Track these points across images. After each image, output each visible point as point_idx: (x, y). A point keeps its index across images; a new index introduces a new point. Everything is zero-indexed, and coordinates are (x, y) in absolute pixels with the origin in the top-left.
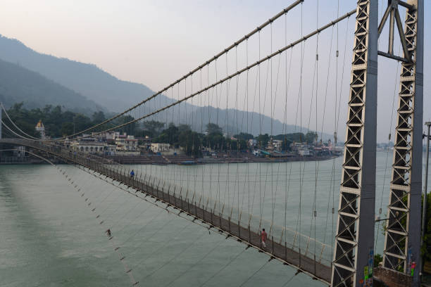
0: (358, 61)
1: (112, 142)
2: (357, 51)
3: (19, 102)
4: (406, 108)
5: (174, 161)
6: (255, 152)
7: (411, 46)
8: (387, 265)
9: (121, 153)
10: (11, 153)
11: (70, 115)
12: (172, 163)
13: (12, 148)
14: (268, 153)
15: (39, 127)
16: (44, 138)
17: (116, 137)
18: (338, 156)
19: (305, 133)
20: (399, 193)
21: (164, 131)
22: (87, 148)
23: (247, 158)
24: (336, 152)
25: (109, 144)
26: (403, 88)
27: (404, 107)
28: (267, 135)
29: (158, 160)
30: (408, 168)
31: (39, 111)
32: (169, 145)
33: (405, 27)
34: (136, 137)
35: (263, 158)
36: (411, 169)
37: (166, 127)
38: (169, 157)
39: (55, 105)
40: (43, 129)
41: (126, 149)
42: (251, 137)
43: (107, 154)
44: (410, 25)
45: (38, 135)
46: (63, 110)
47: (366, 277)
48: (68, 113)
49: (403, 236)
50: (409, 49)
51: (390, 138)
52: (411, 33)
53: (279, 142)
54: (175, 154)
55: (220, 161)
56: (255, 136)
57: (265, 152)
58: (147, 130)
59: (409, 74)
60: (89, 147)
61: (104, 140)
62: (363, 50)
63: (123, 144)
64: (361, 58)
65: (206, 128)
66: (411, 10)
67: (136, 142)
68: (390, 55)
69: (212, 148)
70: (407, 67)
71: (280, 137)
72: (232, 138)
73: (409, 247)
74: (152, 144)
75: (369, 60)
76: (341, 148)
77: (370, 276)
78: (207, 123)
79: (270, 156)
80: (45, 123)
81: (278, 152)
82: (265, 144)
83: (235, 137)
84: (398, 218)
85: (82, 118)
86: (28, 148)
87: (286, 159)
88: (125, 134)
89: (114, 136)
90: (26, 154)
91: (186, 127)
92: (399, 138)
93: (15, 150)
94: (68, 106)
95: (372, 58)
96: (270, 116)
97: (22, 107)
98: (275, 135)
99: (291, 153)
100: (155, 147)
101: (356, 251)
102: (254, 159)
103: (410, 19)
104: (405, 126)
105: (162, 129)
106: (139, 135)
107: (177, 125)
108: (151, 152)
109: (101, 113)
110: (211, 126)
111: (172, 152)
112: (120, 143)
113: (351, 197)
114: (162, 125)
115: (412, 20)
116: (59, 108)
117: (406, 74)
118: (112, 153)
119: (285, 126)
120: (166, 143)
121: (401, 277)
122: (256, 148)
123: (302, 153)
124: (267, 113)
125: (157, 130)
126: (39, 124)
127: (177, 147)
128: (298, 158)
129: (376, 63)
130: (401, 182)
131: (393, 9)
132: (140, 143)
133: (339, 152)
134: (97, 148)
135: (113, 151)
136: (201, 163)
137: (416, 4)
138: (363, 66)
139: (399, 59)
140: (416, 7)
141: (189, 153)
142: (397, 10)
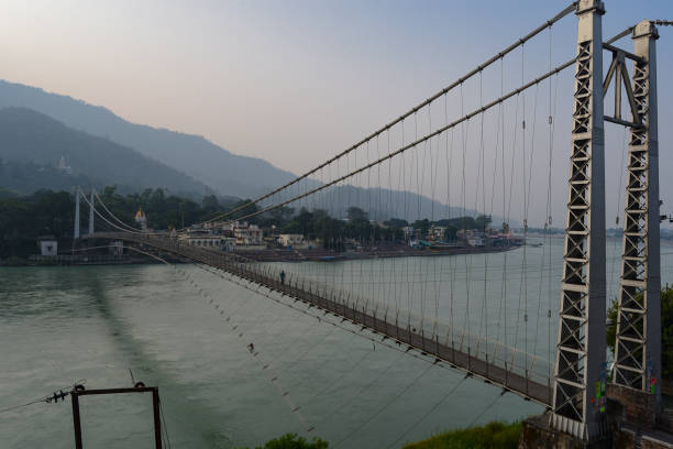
0: (580, 129)
1: (231, 234)
2: (579, 117)
3: (111, 185)
4: (637, 185)
5: (310, 256)
6: (412, 243)
7: (640, 108)
8: (619, 380)
9: (242, 248)
10: (106, 251)
11: (175, 200)
12: (307, 260)
13: (108, 244)
14: (429, 243)
15: (139, 217)
16: (146, 231)
17: (235, 228)
18: (519, 246)
19: (475, 218)
20: (631, 290)
21: (295, 219)
22: (199, 242)
23: (402, 251)
24: (516, 241)
25: (227, 236)
26: (633, 159)
27: (634, 183)
28: (426, 220)
29: (289, 255)
30: (642, 260)
31: (137, 196)
32: (302, 236)
33: (633, 83)
34: (260, 227)
35: (422, 251)
36: (647, 260)
37: (297, 213)
38: (304, 252)
39: (155, 189)
40: (144, 218)
41: (247, 242)
42: (405, 223)
43: (224, 249)
44: (640, 82)
45: (138, 226)
46: (167, 195)
47: (598, 395)
48: (172, 198)
49: (639, 344)
50: (640, 112)
51: (617, 222)
52: (641, 91)
53: (442, 229)
54: (310, 248)
55: (368, 255)
56: (410, 222)
57: (425, 242)
58: (273, 217)
59: (639, 143)
60: (202, 240)
61: (220, 232)
62: (586, 115)
63: (244, 237)
64: (584, 125)
65: (347, 214)
66: (641, 63)
67: (261, 234)
68: (617, 120)
69: (357, 240)
70: (637, 134)
71: (442, 223)
72: (382, 226)
73: (647, 358)
74: (282, 236)
75: (594, 128)
76: (522, 235)
77: (603, 394)
78: (347, 207)
79: (433, 248)
80: (147, 212)
81: (441, 243)
82: (425, 232)
83: (385, 223)
84: (631, 321)
85: (191, 204)
86: (126, 243)
87: (453, 252)
88: (246, 224)
89: (232, 226)
90: (125, 250)
91: (321, 213)
92: (629, 222)
93: (111, 246)
94: (172, 189)
95: (598, 125)
96: (430, 197)
97: (115, 192)
98: (436, 219)
99: (458, 244)
100: (285, 239)
101: (584, 363)
102: (412, 253)
103: (639, 75)
104: (636, 206)
105: (293, 216)
106: (264, 224)
107: (310, 211)
108: (280, 246)
109: (214, 197)
110: (354, 211)
111: (306, 245)
112: (240, 235)
113: (576, 296)
114: (292, 210)
115: (642, 75)
116: (160, 191)
117: (636, 142)
118: (231, 248)
119: (448, 208)
120: (299, 233)
121: (640, 396)
122: (413, 238)
123: (473, 243)
124: (427, 194)
125: (284, 217)
126: (139, 213)
127: (313, 238)
128: (468, 250)
129: (602, 131)
130: (633, 277)
131: (619, 63)
132: (265, 235)
133: (520, 241)
134: (211, 243)
135: (232, 244)
136: (345, 259)
137: (646, 55)
138: (588, 135)
139: (626, 124)
140: (647, 59)
141: (326, 246)
142: (624, 65)
